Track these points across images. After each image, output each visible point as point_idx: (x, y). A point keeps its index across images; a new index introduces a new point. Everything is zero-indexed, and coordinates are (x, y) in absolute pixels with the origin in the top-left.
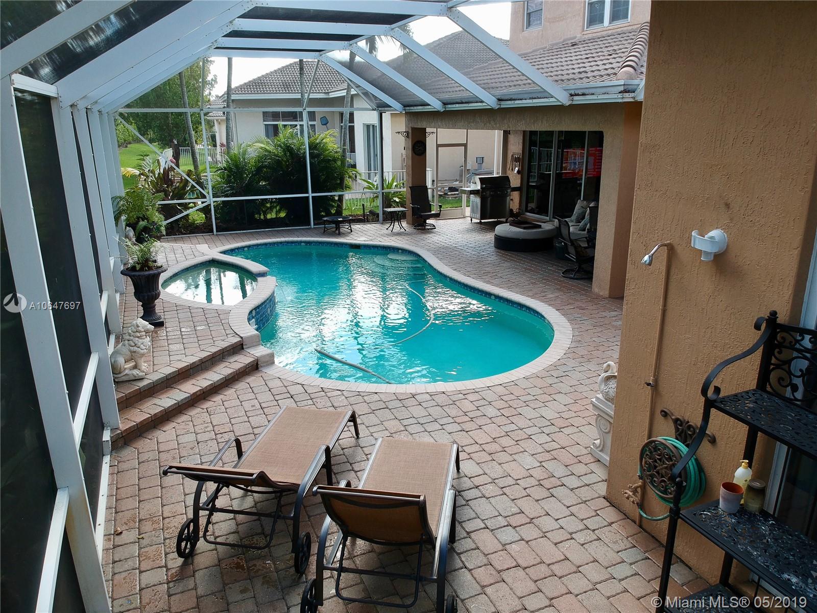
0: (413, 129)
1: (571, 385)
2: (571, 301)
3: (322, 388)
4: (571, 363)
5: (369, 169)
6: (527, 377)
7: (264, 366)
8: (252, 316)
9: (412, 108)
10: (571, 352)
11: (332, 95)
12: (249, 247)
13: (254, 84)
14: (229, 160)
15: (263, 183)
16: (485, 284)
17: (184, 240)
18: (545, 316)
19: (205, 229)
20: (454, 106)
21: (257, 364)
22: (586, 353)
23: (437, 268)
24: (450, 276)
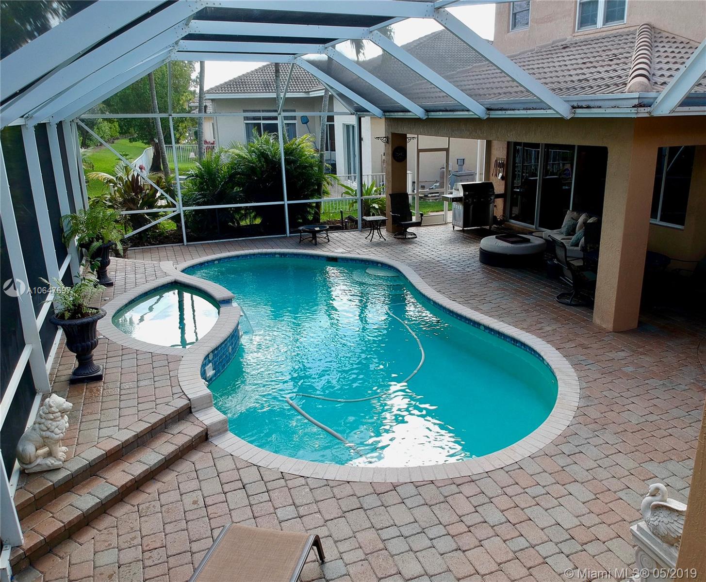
0: (393, 135)
1: (588, 468)
2: (571, 336)
3: (282, 473)
4: (584, 432)
5: (349, 172)
6: (534, 456)
7: (215, 436)
8: (209, 360)
9: (392, 114)
10: (581, 413)
11: (312, 95)
12: (219, 260)
13: (234, 83)
14: (201, 167)
15: (236, 189)
16: (473, 311)
17: (152, 251)
18: (545, 357)
19: (175, 238)
20: (438, 113)
21: (207, 434)
22: (599, 415)
23: (419, 289)
24: (434, 299)
